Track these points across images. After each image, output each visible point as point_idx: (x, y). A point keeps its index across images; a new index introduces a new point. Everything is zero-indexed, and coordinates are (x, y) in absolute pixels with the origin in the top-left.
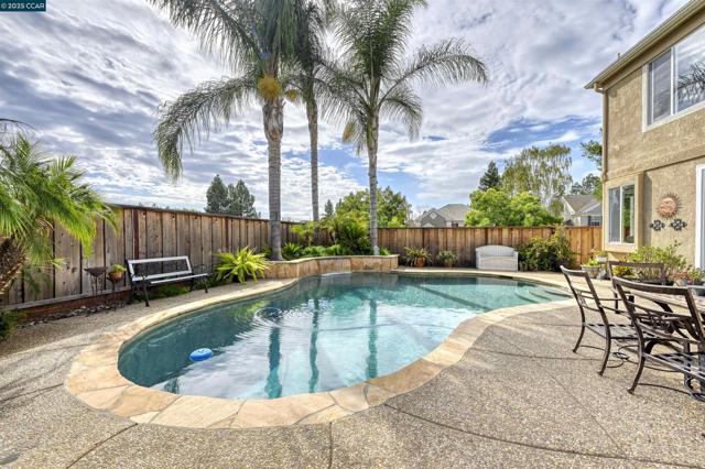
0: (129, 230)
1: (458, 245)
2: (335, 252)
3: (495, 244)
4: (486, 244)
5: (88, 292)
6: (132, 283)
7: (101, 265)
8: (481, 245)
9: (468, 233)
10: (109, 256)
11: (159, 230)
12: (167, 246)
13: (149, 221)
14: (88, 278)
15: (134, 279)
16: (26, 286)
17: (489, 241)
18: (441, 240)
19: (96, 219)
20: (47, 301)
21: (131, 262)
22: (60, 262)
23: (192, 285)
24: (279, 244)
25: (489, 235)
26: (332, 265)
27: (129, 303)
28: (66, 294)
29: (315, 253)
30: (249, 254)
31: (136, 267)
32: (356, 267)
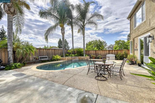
0: (39, 52)
1: (103, 54)
2: (76, 56)
3: (111, 54)
4: (109, 54)
5: (34, 61)
6: (39, 60)
7: (35, 57)
8: (108, 54)
9: (105, 51)
10: (36, 56)
11: (43, 52)
12: (45, 54)
13: (42, 51)
14: (34, 59)
15: (40, 59)
16: (27, 60)
17: (110, 53)
18: (99, 53)
19: (35, 51)
20: (29, 62)
21: (39, 57)
22: (30, 57)
23: (48, 61)
24: (64, 54)
25: (110, 52)
26: (75, 58)
27: (39, 63)
28: (31, 61)
29: (72, 56)
30: (58, 56)
31: (40, 57)
32: (80, 59)
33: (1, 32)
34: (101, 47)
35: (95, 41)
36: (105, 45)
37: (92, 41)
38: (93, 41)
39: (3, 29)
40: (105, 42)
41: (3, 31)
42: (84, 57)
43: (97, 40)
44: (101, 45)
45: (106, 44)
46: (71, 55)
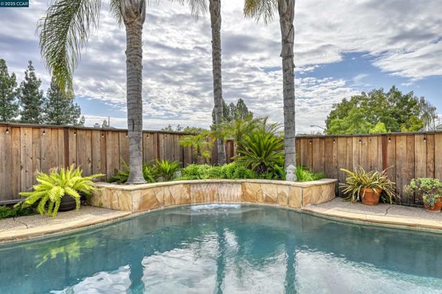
2: (223, 174)
32: (252, 198)
33: (27, 82)
34: (408, 127)
35: (373, 98)
36: (426, 114)
37: (355, 100)
38: (360, 98)
39: (31, 73)
40: (423, 101)
41: (30, 79)
42: (280, 189)
43: (380, 92)
44: (404, 113)
45: (433, 109)
46: (190, 167)
